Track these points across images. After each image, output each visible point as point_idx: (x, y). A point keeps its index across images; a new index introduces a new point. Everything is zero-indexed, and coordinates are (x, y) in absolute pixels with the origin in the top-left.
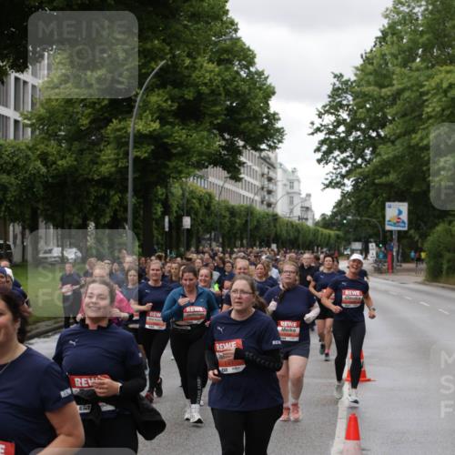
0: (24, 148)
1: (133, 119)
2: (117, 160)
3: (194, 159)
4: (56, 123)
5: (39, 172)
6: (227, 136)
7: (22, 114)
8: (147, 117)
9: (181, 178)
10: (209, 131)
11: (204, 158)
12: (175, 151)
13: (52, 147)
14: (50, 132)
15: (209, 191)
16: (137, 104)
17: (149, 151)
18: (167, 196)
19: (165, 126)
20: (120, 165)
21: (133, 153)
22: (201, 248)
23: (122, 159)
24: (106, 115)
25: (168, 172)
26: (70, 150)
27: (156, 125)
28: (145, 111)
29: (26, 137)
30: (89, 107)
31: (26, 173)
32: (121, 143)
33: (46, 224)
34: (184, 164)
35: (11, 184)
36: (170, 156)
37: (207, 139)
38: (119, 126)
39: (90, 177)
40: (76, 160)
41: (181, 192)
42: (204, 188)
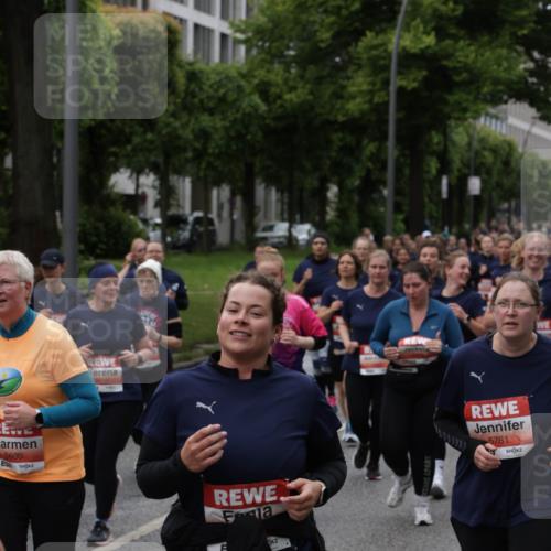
0: (235, 74)
1: (397, 31)
2: (371, 92)
3: (485, 90)
4: (282, 37)
5: (256, 110)
6: (536, 55)
7: (232, 25)
8: (417, 28)
9: (466, 119)
10: (510, 48)
11: (501, 88)
12: (457, 79)
13: (276, 74)
14: (274, 51)
15: (508, 138)
16: (403, 8)
17: (420, 78)
18: (446, 146)
19: (444, 40)
20: (376, 100)
21: (396, 82)
22: (494, 223)
23: (379, 90)
24: (357, 25)
25: (447, 110)
26: (302, 77)
27: (430, 40)
28: (414, 19)
29: (237, 58)
30: (332, 13)
31: (238, 111)
32: (379, 67)
33: (267, 187)
34: (471, 98)
35: (216, 129)
36: (450, 86)
37: (506, 59)
38: (375, 42)
39: (331, 118)
40: (311, 93)
41: (466, 139)
42: (501, 134)
